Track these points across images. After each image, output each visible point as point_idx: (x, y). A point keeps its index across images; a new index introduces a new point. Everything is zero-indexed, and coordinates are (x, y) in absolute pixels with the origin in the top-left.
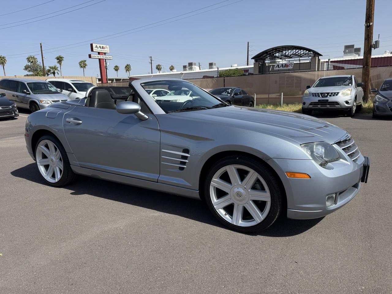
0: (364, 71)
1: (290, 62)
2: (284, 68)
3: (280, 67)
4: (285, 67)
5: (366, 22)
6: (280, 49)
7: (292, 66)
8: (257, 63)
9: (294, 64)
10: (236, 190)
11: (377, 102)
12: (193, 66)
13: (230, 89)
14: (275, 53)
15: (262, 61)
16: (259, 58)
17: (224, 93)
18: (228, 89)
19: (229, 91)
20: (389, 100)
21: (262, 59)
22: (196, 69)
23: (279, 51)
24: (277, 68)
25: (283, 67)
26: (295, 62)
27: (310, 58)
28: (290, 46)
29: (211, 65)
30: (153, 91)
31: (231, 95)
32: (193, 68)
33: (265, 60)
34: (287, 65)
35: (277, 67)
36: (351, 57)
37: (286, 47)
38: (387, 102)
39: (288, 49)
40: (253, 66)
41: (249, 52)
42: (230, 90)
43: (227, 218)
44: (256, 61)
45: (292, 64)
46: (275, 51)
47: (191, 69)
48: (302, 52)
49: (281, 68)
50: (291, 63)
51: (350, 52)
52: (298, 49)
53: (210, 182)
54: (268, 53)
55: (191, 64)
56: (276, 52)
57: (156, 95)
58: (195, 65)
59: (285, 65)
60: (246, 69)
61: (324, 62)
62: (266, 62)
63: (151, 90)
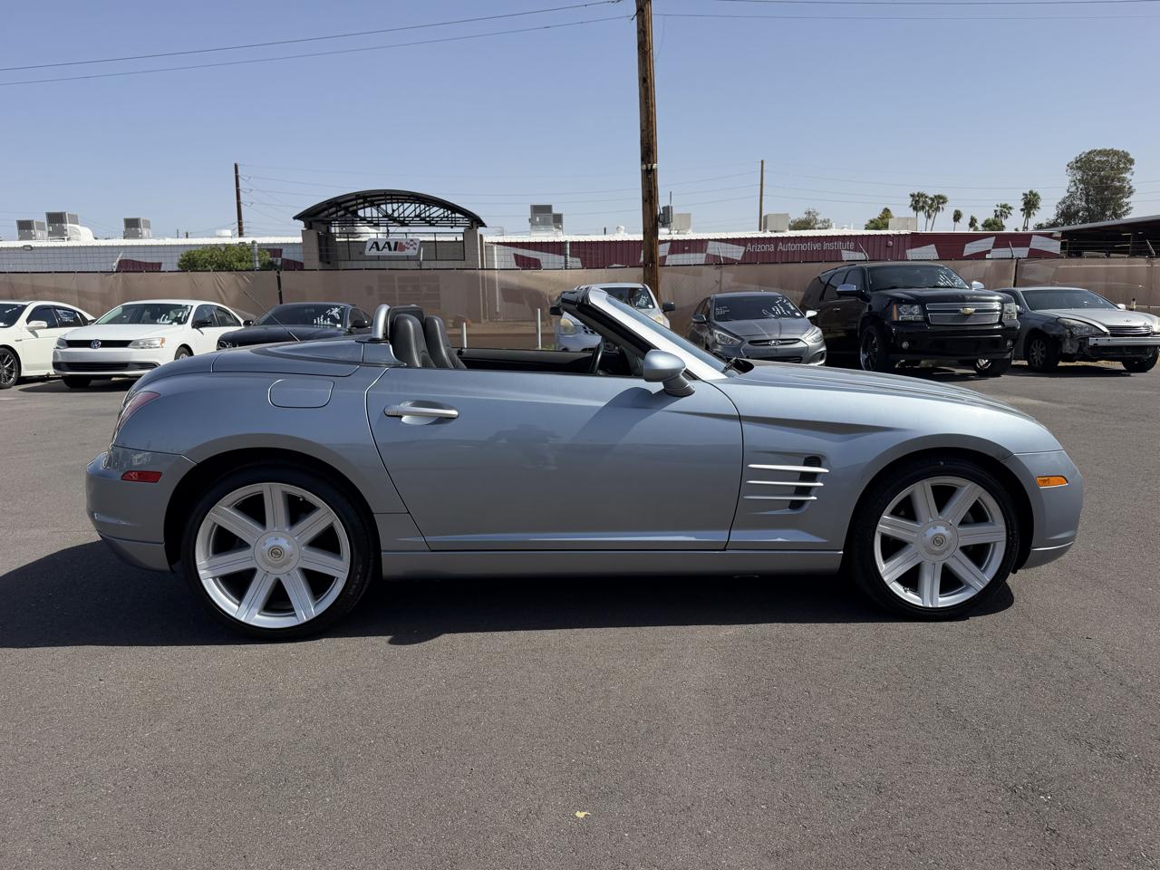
0: (647, 274)
1: (410, 237)
2: (393, 253)
3: (381, 247)
4: (395, 249)
5: (643, 159)
6: (374, 199)
7: (415, 249)
8: (313, 233)
9: (421, 242)
10: (931, 533)
11: (720, 346)
12: (68, 225)
13: (334, 307)
14: (362, 206)
15: (324, 228)
16: (313, 218)
17: (320, 320)
18: (330, 307)
19: (335, 312)
20: (743, 340)
21: (322, 222)
22: (82, 236)
23: (372, 205)
24: (374, 252)
25: (390, 249)
26: (422, 239)
27: (462, 230)
28: (403, 193)
29: (132, 225)
30: (25, 306)
31: (345, 326)
32: (68, 233)
33: (329, 224)
34: (401, 243)
35: (372, 247)
36: (547, 234)
37: (391, 195)
38: (741, 344)
39: (398, 199)
40: (299, 240)
41: (241, 193)
42: (336, 310)
43: (910, 597)
44: (309, 226)
45: (415, 244)
46: (361, 201)
47: (59, 233)
48: (436, 212)
49: (386, 252)
50: (412, 240)
51: (545, 223)
52: (423, 203)
53: (876, 525)
54: (343, 206)
55: (56, 220)
56: (366, 205)
57: (44, 324)
58: (75, 220)
59: (396, 243)
60: (276, 247)
61: (492, 243)
62: (333, 230)
63: (16, 306)
